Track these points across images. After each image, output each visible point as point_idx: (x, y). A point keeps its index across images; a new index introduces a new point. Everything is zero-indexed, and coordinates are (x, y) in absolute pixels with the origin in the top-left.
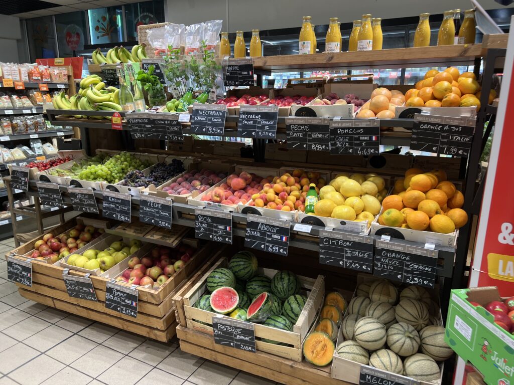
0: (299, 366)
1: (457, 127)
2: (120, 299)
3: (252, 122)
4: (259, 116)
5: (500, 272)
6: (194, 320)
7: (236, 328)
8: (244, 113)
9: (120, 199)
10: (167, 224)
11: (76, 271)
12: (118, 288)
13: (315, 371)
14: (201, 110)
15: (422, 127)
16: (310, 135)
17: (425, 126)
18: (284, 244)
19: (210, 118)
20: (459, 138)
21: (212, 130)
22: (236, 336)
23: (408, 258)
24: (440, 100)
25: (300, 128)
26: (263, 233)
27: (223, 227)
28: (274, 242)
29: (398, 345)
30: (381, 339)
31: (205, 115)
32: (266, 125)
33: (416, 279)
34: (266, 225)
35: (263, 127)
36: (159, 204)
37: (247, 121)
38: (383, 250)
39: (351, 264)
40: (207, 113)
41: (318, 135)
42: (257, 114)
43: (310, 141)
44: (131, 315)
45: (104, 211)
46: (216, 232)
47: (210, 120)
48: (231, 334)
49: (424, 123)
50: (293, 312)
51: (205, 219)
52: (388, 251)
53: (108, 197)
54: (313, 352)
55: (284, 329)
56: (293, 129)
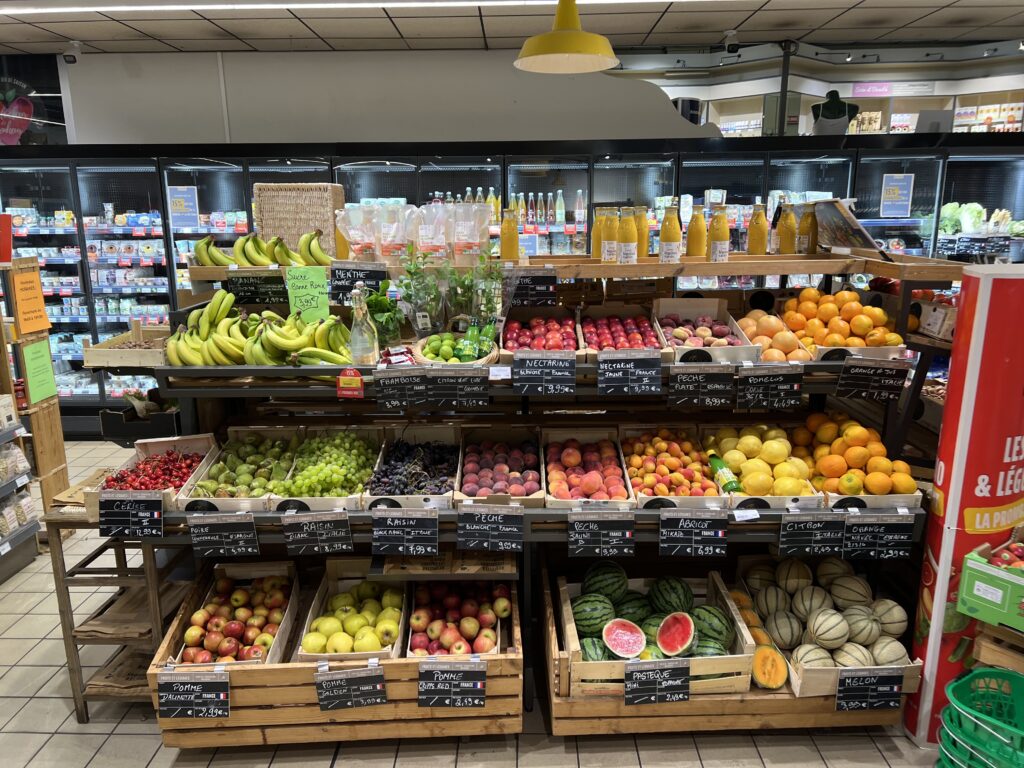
0: (750, 697)
1: (891, 370)
2: (450, 684)
3: (620, 374)
4: (632, 365)
5: (978, 526)
6: (583, 681)
7: (662, 671)
8: (605, 362)
9: (413, 519)
10: (514, 546)
11: (341, 661)
12: (446, 668)
13: (771, 697)
14: (530, 360)
15: (853, 371)
16: (705, 387)
17: (857, 370)
18: (721, 541)
19: (548, 371)
20: (892, 382)
21: (554, 388)
22: (660, 683)
23: (882, 529)
24: (863, 337)
25: (691, 378)
26: (688, 532)
27: (619, 534)
28: (706, 541)
29: (866, 632)
30: (845, 635)
31: (539, 367)
32: (645, 376)
33: (891, 552)
34: (691, 520)
35: (640, 379)
36: (498, 515)
37: (612, 372)
38: (854, 525)
39: (820, 548)
40: (542, 363)
41: (717, 386)
42: (627, 361)
43: (703, 394)
44: (474, 705)
45: (374, 544)
46: (607, 543)
47: (550, 374)
48: (654, 682)
49: (855, 367)
50: (715, 630)
51: (587, 527)
52: (859, 526)
53: (386, 519)
54: (764, 673)
55: (720, 654)
56: (681, 380)
